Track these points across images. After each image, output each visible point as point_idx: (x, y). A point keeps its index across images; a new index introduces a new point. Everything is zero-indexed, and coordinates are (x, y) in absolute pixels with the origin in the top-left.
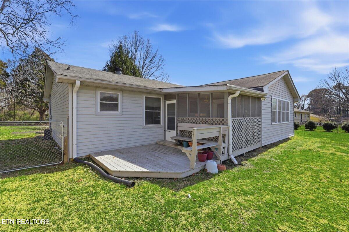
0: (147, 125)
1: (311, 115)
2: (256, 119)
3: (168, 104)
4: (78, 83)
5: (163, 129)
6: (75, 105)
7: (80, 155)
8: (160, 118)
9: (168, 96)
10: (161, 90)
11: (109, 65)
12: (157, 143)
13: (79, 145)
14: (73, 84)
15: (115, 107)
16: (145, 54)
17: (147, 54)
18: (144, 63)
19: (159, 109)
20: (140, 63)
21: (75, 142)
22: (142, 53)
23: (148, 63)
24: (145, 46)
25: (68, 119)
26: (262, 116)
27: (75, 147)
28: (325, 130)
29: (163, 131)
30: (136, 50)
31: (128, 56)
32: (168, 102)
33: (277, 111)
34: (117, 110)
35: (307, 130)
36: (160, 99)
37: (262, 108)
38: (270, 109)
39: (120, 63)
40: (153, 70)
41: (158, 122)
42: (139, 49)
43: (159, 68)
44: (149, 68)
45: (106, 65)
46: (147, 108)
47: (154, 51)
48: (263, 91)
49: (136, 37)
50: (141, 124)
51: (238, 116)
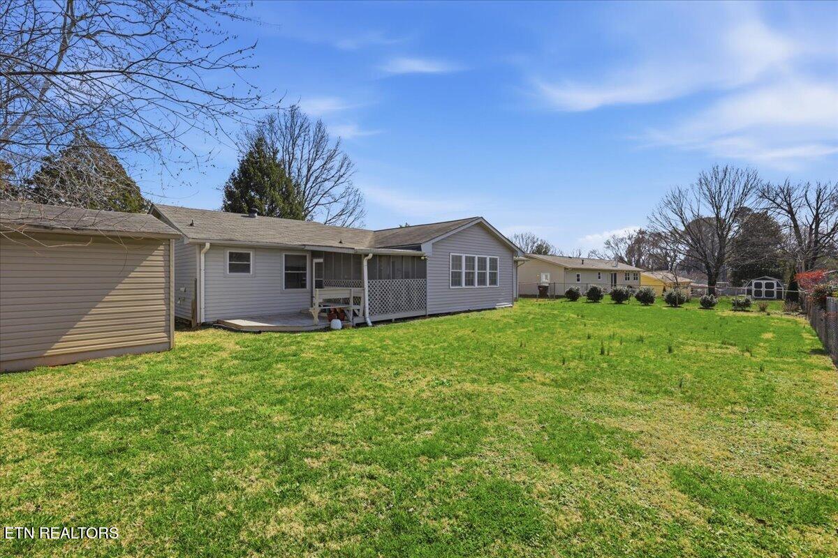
0: (287, 290)
1: (642, 274)
2: (413, 282)
3: (316, 263)
4: (208, 245)
5: (310, 294)
6: (203, 268)
7: (208, 321)
8: (305, 280)
9: (315, 254)
10: (303, 247)
11: (236, 179)
12: (300, 312)
13: (208, 309)
14: (202, 245)
15: (246, 269)
16: (312, 151)
17: (317, 151)
18: (309, 171)
19: (305, 269)
20: (301, 171)
21: (203, 306)
22: (306, 151)
23: (319, 170)
24: (312, 139)
25: (196, 281)
26: (428, 278)
27: (203, 310)
28: (614, 302)
29: (310, 297)
30: (294, 144)
31: (274, 159)
32: (316, 261)
33: (464, 270)
34: (249, 271)
35: (589, 303)
36: (305, 256)
37: (428, 268)
38: (447, 269)
39: (258, 176)
40: (327, 185)
41: (304, 286)
42: (299, 142)
43: (342, 180)
44: (319, 180)
45: (232, 179)
46: (287, 269)
47: (330, 146)
48: (420, 250)
49: (293, 117)
50: (279, 288)
51: (380, 278)
